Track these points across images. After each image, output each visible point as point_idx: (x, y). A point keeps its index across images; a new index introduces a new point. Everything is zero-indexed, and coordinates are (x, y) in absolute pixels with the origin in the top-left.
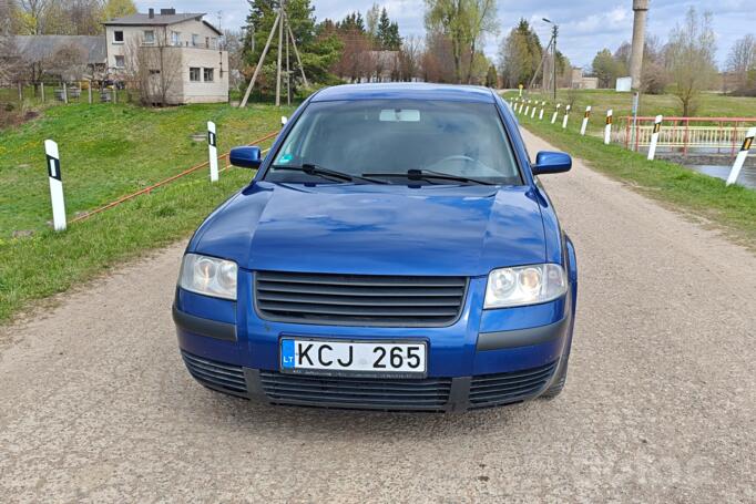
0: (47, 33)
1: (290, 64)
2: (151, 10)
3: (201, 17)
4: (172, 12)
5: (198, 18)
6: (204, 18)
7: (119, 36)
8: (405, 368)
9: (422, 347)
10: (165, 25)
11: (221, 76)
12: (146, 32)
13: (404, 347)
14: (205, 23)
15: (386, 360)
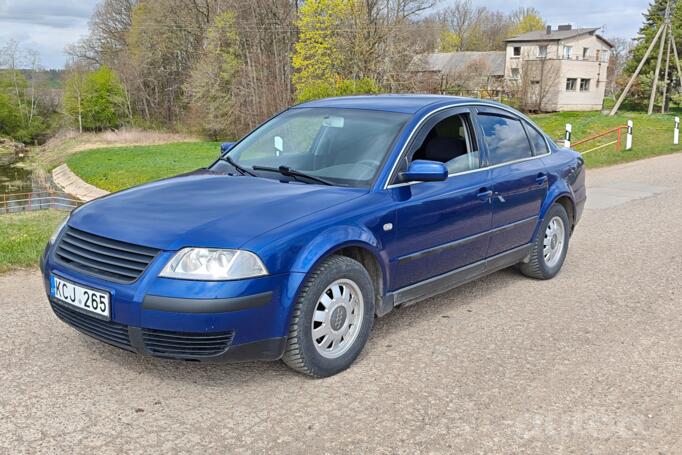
0: (467, 50)
1: (670, 74)
2: (549, 27)
3: (594, 31)
4: (568, 27)
5: (591, 33)
6: (597, 33)
7: (517, 51)
8: (98, 311)
9: (107, 296)
10: (559, 40)
11: (597, 86)
12: (541, 48)
13: (98, 294)
14: (599, 37)
15: (89, 303)
